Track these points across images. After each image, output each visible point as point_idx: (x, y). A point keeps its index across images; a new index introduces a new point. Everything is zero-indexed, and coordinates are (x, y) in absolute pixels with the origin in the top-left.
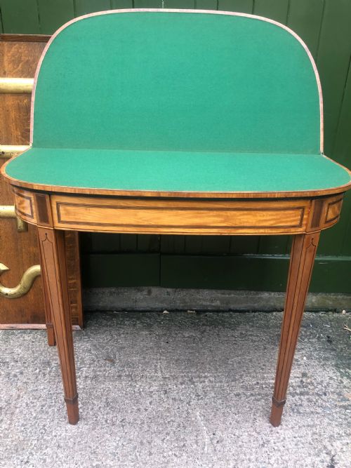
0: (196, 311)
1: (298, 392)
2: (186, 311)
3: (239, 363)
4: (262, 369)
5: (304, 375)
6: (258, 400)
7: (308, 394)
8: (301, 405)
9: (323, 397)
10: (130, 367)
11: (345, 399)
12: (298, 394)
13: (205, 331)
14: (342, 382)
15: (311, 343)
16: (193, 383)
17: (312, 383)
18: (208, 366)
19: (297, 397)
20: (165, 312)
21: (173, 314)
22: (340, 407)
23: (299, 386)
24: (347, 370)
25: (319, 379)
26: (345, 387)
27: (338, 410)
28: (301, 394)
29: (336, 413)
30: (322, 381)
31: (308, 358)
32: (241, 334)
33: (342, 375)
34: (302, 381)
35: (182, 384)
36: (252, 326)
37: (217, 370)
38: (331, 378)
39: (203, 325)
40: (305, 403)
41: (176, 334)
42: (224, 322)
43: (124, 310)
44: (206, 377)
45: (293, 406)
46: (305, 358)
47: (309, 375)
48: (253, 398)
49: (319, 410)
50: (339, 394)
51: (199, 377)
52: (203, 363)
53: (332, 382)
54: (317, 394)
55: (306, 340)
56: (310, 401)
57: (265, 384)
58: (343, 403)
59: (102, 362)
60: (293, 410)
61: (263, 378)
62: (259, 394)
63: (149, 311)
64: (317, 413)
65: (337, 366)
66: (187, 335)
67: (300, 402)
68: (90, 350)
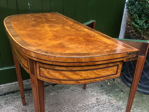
0: (52, 85)
1: (97, 105)
2: (48, 86)
3: (75, 100)
4: (83, 100)
5: (97, 99)
6: (85, 111)
7: (100, 105)
8: (99, 109)
9: (105, 104)
11: (112, 104)
12: (97, 106)
13: (58, 92)
14: (109, 98)
15: (96, 88)
16: (61, 111)
17: (100, 101)
18: (64, 104)
19: (97, 107)
22: (111, 106)
23: (97, 103)
24: (110, 94)
25: (102, 99)
26: (110, 100)
27: (111, 107)
28: (98, 105)
29: (110, 108)
30: (103, 100)
31: (97, 93)
32: (72, 90)
33: (109, 96)
34: (97, 101)
36: (75, 86)
37: (68, 104)
38: (106, 98)
39: (57, 89)
40: (100, 108)
41: (48, 95)
42: (64, 87)
44: (65, 108)
45: (97, 110)
46: (96, 93)
47: (99, 99)
48: (83, 110)
49: (105, 109)
50: (109, 102)
51: (62, 108)
52: (62, 103)
53: (106, 99)
54: (103, 104)
55: (94, 87)
56: (101, 107)
57: (86, 105)
58: (111, 105)
60: (97, 111)
61: (85, 103)
62: (85, 109)
64: (105, 110)
65: (106, 94)
66: (52, 94)
67: (98, 108)
68: (14, 109)
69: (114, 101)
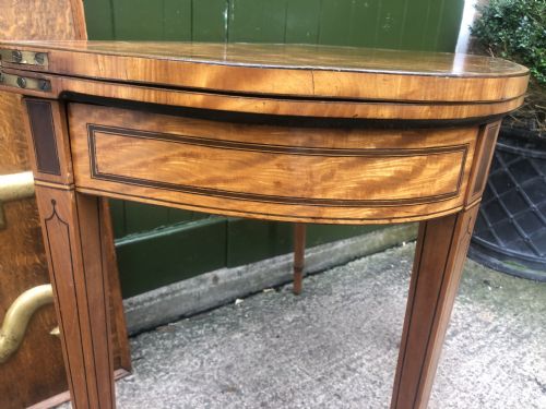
0: (273, 287)
2: (261, 291)
8: (465, 345)
9: (472, 329)
10: (265, 387)
11: (487, 324)
14: (469, 309)
16: (354, 370)
18: (348, 344)
20: (238, 301)
21: (249, 301)
22: (492, 332)
24: (461, 296)
26: (475, 312)
27: (493, 336)
29: (495, 339)
32: (343, 297)
35: (344, 377)
37: (361, 344)
39: (295, 301)
40: (466, 342)
41: (277, 323)
42: (312, 289)
43: (182, 317)
44: (359, 358)
45: (461, 349)
49: (482, 343)
50: (478, 321)
52: (340, 344)
54: (466, 329)
56: (466, 338)
58: (490, 328)
59: (221, 397)
63: (218, 307)
64: (483, 347)
66: (290, 320)
67: (461, 343)
68: (187, 389)
69: (488, 316)
